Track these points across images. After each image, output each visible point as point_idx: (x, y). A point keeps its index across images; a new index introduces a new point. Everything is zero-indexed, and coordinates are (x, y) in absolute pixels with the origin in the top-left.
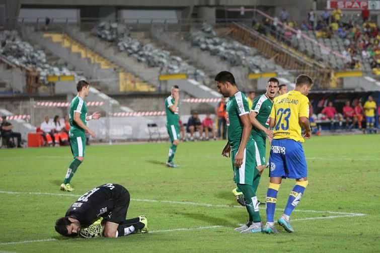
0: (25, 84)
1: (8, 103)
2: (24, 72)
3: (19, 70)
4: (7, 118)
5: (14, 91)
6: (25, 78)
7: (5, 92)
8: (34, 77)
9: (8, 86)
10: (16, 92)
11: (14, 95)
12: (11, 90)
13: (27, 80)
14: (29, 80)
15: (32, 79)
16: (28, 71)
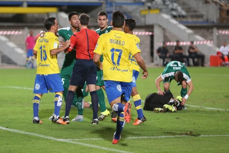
0: (218, 16)
1: (205, 31)
2: (218, 6)
3: (214, 4)
4: (195, 43)
5: (209, 21)
6: (218, 11)
7: (203, 22)
8: (225, 10)
9: (205, 18)
10: (211, 22)
11: (210, 24)
12: (207, 21)
13: (220, 13)
14: (222, 13)
15: (224, 11)
16: (221, 5)
